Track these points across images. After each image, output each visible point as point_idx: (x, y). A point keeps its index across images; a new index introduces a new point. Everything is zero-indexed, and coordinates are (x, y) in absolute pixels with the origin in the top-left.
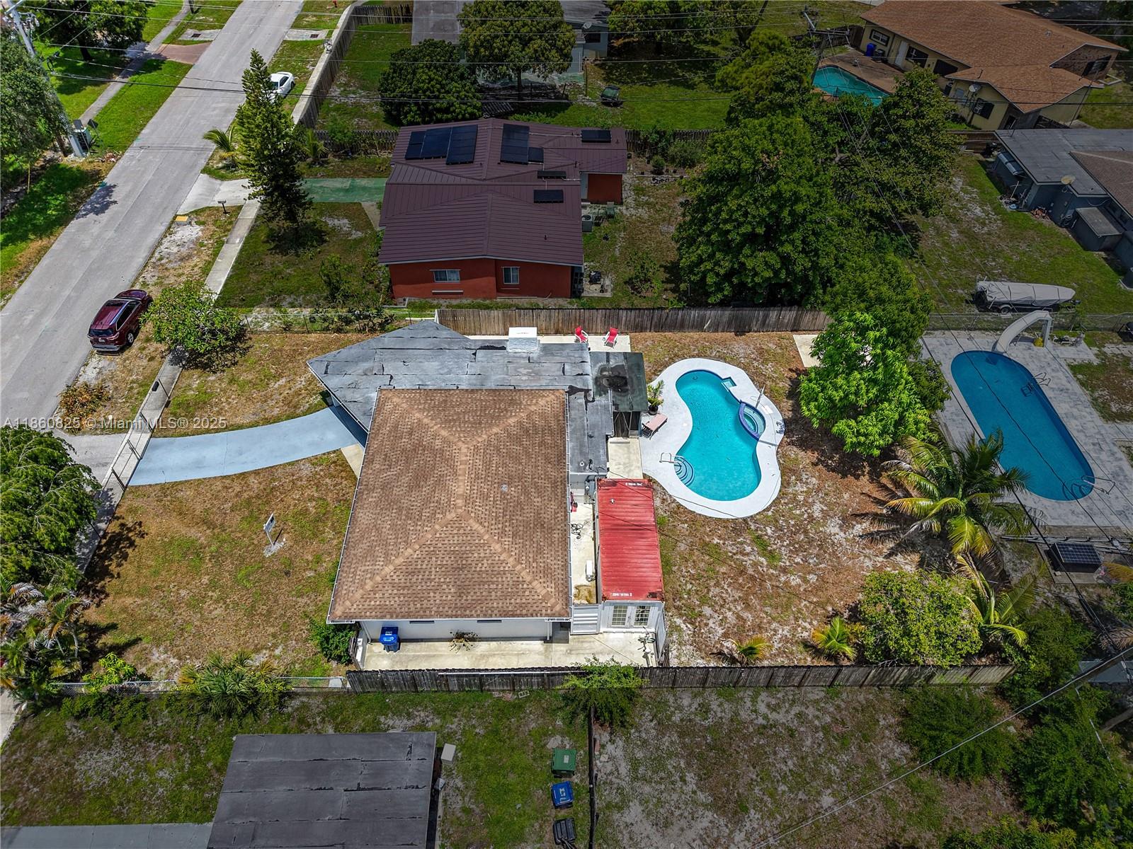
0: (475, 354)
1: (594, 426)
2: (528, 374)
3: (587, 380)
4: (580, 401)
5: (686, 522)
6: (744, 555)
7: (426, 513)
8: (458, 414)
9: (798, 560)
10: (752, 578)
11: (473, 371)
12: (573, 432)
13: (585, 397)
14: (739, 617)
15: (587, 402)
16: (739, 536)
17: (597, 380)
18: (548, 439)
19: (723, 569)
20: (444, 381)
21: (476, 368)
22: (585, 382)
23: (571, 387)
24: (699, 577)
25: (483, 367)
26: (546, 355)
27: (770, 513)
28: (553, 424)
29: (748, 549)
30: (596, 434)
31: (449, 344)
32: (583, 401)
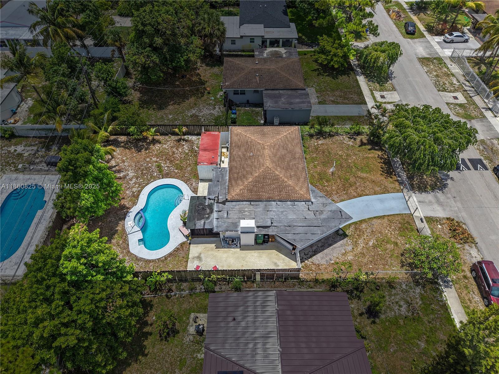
0: (272, 223)
1: (216, 186)
2: (245, 211)
3: (217, 208)
4: (221, 197)
5: (185, 177)
6: (168, 166)
7: (277, 146)
8: (273, 184)
9: (150, 165)
10: (168, 160)
11: (271, 213)
12: (225, 183)
13: (218, 199)
14: (178, 150)
15: (218, 197)
16: (168, 173)
17: (212, 211)
18: (236, 176)
19: (177, 162)
20: (284, 207)
21: (271, 215)
22: (218, 207)
23: (225, 204)
24: (186, 160)
25: (267, 215)
26: (236, 223)
27: (152, 180)
28: (233, 182)
29: (166, 168)
30: (216, 182)
31: (286, 230)
32: (220, 197)
